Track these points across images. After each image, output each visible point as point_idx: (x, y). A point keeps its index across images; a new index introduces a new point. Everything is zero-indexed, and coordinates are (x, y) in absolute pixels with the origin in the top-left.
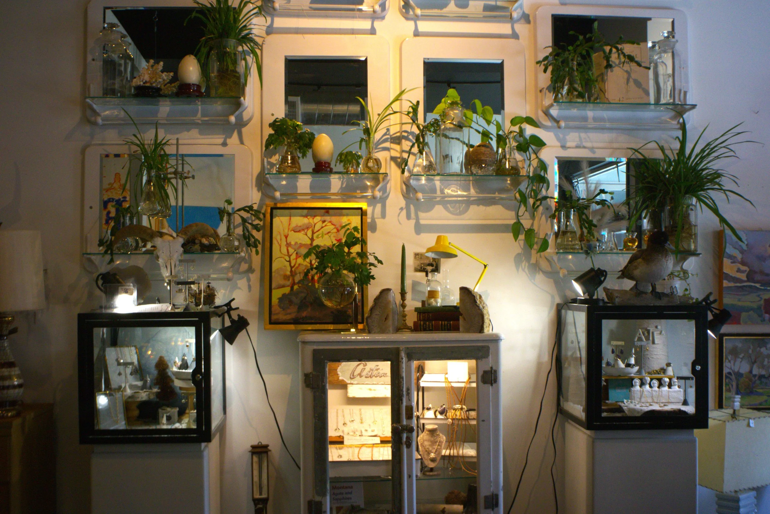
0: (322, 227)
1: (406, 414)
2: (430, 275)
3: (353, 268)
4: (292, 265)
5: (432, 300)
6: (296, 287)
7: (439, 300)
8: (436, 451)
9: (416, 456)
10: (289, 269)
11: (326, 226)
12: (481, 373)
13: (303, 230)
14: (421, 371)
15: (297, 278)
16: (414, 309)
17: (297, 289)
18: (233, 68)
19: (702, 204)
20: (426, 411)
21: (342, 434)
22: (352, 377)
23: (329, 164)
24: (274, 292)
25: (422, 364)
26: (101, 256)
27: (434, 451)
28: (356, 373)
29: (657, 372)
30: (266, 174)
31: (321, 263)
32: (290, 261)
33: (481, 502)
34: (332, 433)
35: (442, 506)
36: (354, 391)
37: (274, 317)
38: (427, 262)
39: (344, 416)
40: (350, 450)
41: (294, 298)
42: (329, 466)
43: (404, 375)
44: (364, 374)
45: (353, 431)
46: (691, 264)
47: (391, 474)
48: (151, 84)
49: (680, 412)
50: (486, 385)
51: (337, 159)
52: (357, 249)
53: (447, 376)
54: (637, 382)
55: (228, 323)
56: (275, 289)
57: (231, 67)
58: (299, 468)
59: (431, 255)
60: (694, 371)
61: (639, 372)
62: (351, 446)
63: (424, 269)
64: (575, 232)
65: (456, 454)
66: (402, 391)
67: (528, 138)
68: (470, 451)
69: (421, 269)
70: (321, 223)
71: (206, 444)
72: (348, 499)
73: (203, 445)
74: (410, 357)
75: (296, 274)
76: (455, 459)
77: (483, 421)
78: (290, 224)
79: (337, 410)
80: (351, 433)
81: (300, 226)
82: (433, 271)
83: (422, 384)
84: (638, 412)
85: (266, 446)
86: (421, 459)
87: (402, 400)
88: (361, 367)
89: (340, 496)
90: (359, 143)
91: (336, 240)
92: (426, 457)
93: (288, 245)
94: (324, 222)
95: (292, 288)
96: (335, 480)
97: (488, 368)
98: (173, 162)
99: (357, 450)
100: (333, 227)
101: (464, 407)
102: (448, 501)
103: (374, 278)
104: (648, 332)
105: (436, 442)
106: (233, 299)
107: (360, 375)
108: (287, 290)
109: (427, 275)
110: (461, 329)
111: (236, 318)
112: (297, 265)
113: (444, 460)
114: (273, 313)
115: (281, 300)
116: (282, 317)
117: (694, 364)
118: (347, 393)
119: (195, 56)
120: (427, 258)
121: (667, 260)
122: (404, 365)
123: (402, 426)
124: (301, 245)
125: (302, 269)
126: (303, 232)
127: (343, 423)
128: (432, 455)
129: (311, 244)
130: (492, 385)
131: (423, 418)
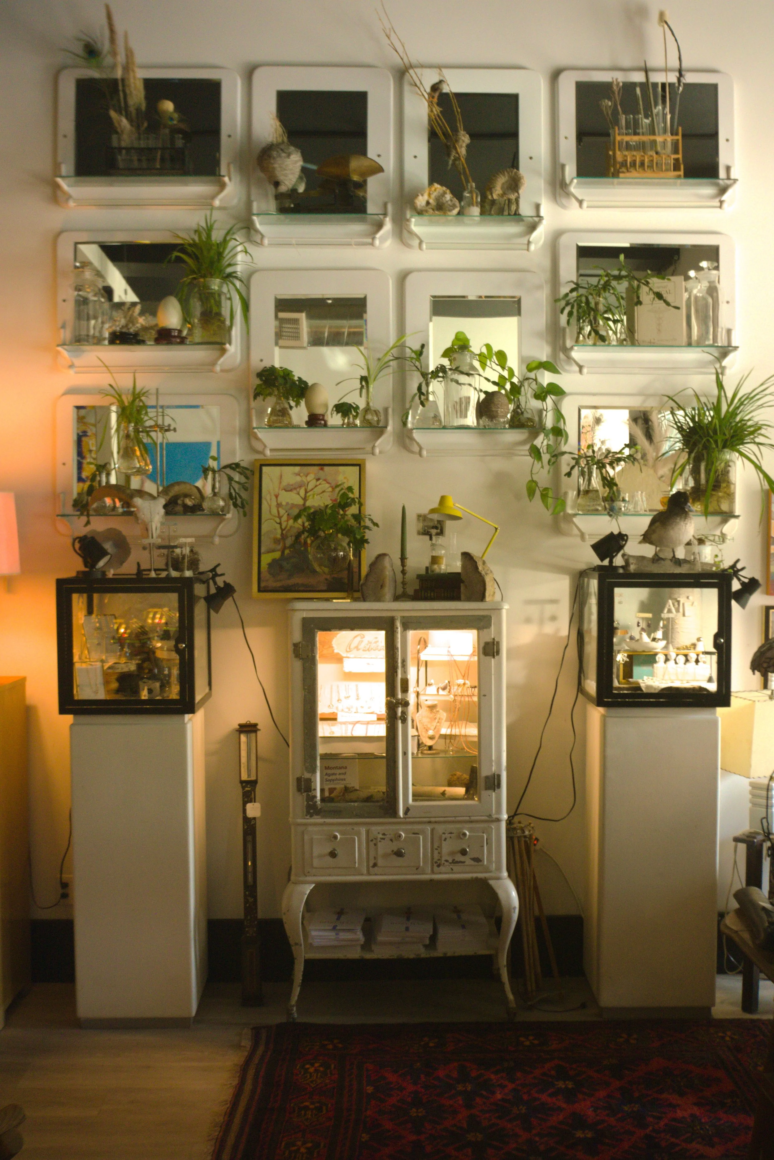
0: (316, 486)
1: (402, 687)
2: (434, 538)
3: (348, 531)
4: (283, 527)
5: (436, 566)
6: (287, 552)
7: (443, 567)
8: (435, 729)
9: (412, 732)
10: (279, 531)
11: (320, 484)
12: (482, 645)
13: (295, 489)
14: (424, 643)
15: (289, 542)
16: (415, 577)
17: (288, 554)
18: (217, 311)
19: (744, 459)
20: (428, 688)
21: (335, 711)
22: (349, 650)
23: (323, 415)
24: (263, 557)
25: (425, 636)
26: (77, 517)
27: (433, 728)
28: (352, 646)
29: (687, 648)
30: (254, 428)
31: (312, 526)
32: (280, 524)
33: (481, 783)
34: (322, 708)
35: (441, 789)
36: (350, 665)
37: (263, 584)
38: (431, 524)
39: (338, 692)
40: (343, 726)
41: (285, 564)
42: (319, 741)
43: (399, 645)
44: (362, 646)
45: (347, 708)
46: (732, 527)
47: (385, 751)
48: (128, 329)
49: (701, 689)
50: (488, 658)
51: (333, 410)
52: (353, 510)
53: (449, 649)
54: (660, 658)
55: (213, 591)
56: (264, 553)
57: (215, 309)
58: (288, 745)
59: (435, 517)
60: (716, 645)
61: (666, 647)
62: (344, 723)
63: (428, 532)
64: (597, 491)
65: (458, 733)
66: (397, 662)
67: (545, 385)
68: (472, 731)
69: (426, 532)
70: (315, 481)
71: (191, 715)
72: (342, 780)
73: (187, 717)
74: (406, 626)
75: (287, 537)
76: (457, 739)
77: (485, 696)
78: (280, 483)
79: (332, 686)
80: (347, 710)
81: (292, 485)
82: (437, 534)
83: (423, 657)
84: (655, 689)
85: (255, 725)
86: (419, 736)
87: (396, 672)
88: (358, 639)
89: (334, 777)
90: (358, 391)
91: (331, 500)
92: (424, 734)
93: (279, 505)
94: (318, 480)
95: (283, 552)
96: (325, 757)
97: (489, 640)
98: (152, 413)
99: (350, 727)
100: (327, 485)
101: (467, 682)
102: (450, 784)
103: (368, 543)
104: (679, 602)
105: (435, 719)
106: (219, 565)
107: (357, 648)
108: (277, 555)
109: (431, 539)
110: (462, 596)
111: (221, 585)
112: (288, 527)
113: (445, 739)
114: (262, 579)
115: (270, 565)
116: (272, 583)
117: (716, 637)
118: (343, 667)
119: (176, 297)
120: (432, 520)
121: (686, 524)
122: (399, 636)
123: (397, 700)
124: (293, 506)
125: (294, 532)
126: (295, 491)
127: (337, 699)
128: (431, 733)
129: (304, 504)
130: (494, 657)
131: (425, 694)
